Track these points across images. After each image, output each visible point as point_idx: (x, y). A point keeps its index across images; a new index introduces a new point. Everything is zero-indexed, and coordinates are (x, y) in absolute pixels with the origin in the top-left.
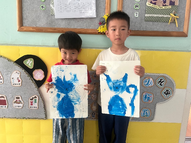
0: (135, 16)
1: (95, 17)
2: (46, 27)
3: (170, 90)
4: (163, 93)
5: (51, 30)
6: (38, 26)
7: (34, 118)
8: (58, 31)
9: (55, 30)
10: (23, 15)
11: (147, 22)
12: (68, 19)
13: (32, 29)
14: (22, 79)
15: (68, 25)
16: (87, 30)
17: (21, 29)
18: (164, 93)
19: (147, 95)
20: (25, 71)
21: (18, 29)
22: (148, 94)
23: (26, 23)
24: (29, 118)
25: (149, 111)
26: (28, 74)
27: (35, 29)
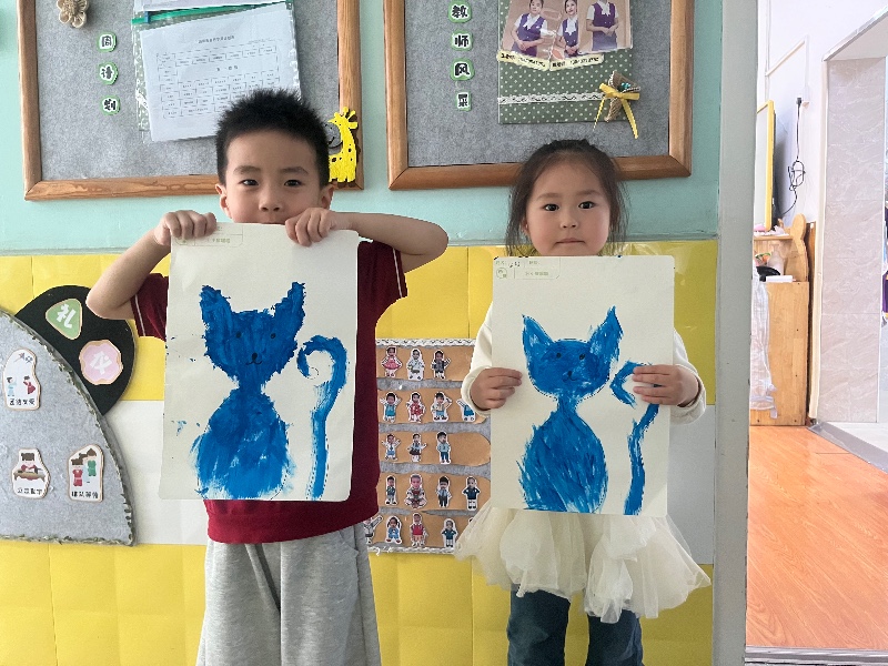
0: (459, 108)
2: (122, 176)
5: (141, 188)
6: (94, 173)
8: (165, 188)
9: (154, 184)
14: (41, 379)
17: (35, 192)
21: (26, 192)
23: (53, 166)
24: (70, 539)
26: (60, 361)
27: (84, 188)
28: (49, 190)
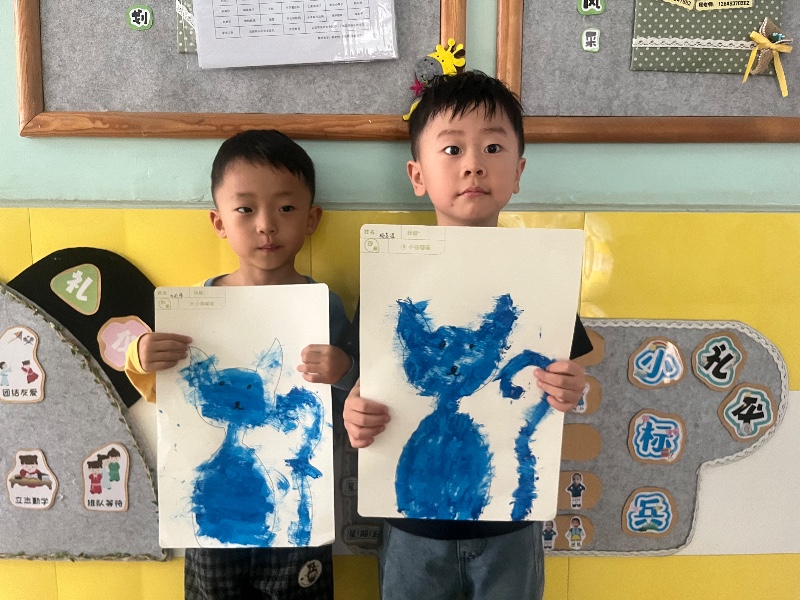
0: (585, 48)
1: (394, 55)
2: (156, 110)
3: (762, 395)
4: (732, 415)
5: (182, 126)
6: (116, 105)
7: (110, 557)
8: (214, 128)
9: (199, 123)
10: (45, 57)
11: (641, 74)
12: (262, 71)
13: (89, 125)
14: (45, 365)
15: (264, 101)
16: (354, 123)
17: (35, 126)
18: (735, 413)
19: (654, 425)
20: (57, 329)
21: (22, 126)
22: (658, 419)
23: (61, 95)
24: (87, 557)
25: (664, 503)
26: (72, 342)
27: (104, 124)
28: (55, 125)
